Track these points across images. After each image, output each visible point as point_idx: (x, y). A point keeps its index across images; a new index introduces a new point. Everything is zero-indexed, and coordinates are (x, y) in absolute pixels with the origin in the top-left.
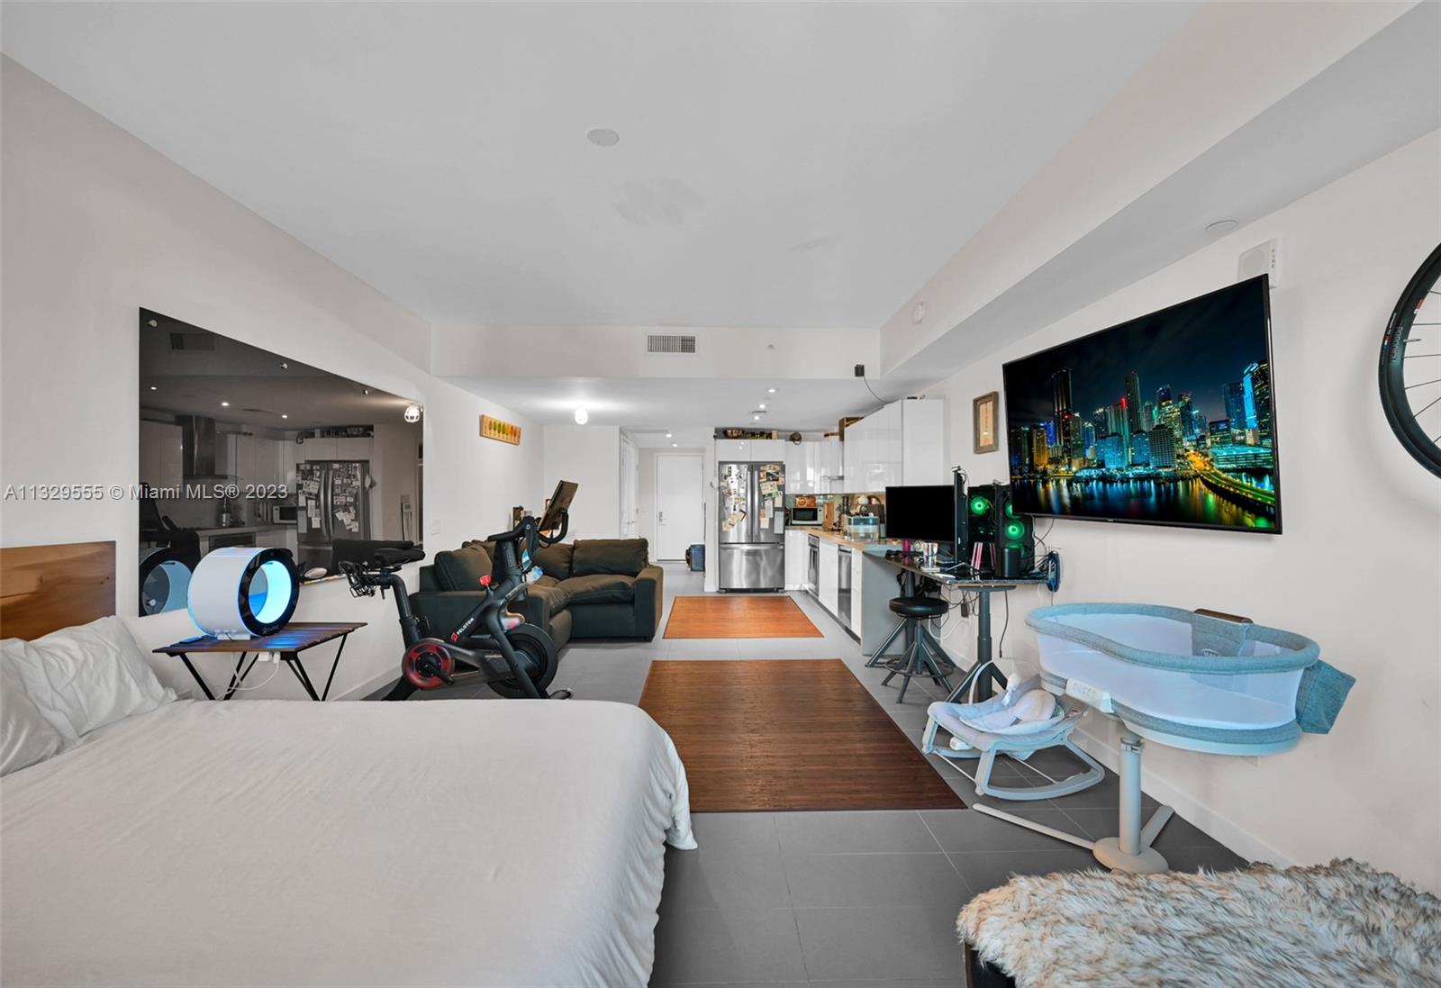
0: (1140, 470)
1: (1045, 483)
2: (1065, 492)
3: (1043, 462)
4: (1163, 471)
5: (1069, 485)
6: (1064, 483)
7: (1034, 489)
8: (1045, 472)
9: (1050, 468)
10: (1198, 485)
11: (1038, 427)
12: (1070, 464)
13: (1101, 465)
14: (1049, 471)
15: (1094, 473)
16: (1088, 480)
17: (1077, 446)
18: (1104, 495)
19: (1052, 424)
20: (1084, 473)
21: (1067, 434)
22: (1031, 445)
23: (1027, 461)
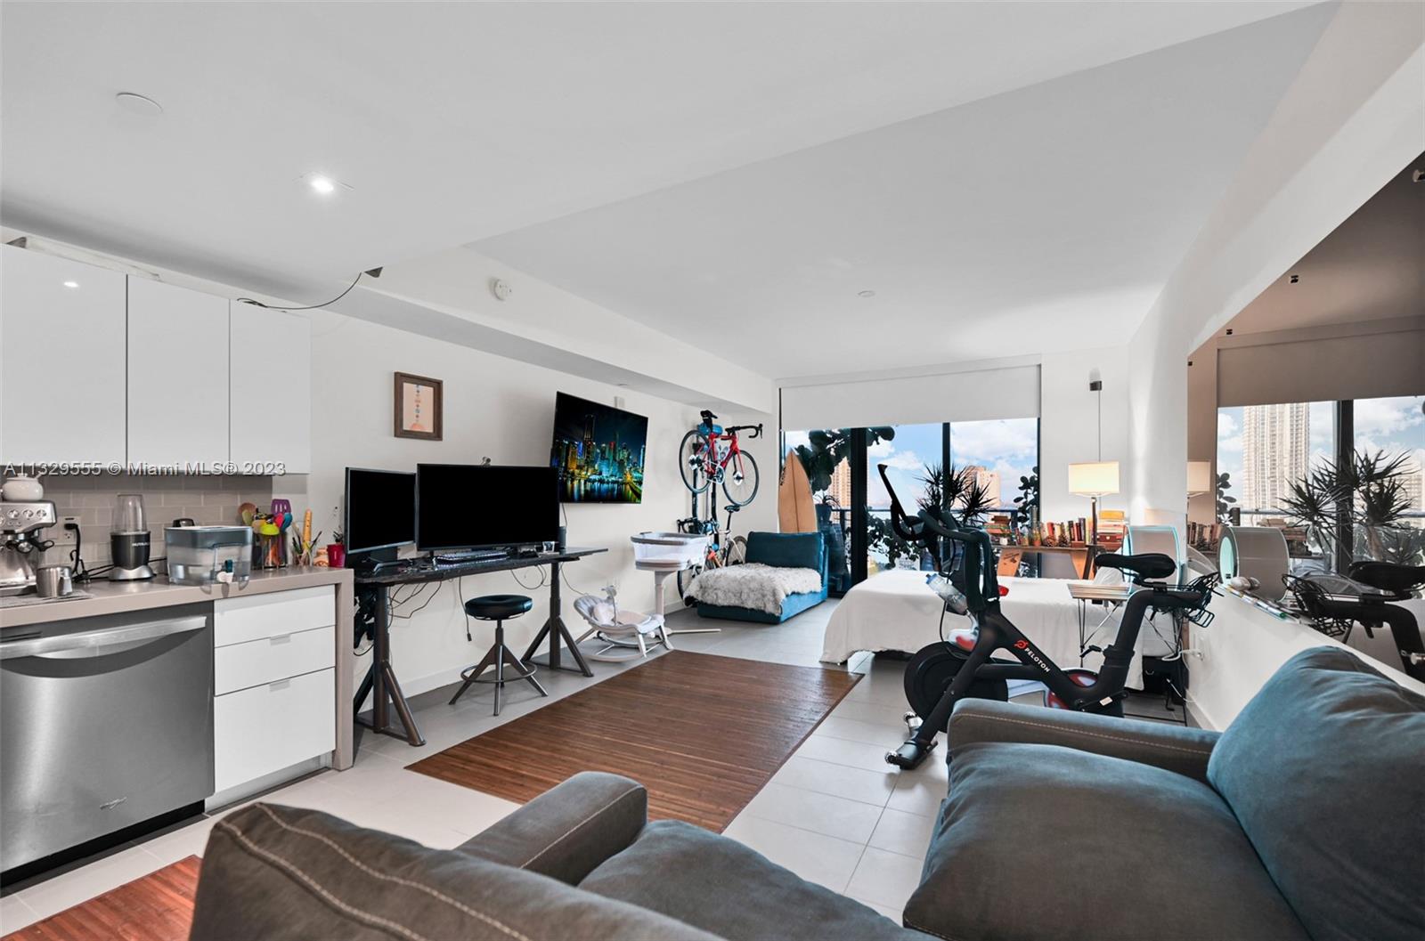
0: (613, 479)
1: (572, 481)
2: (582, 488)
3: (573, 467)
4: (620, 480)
5: (585, 483)
6: (582, 482)
7: (565, 484)
8: (573, 474)
9: (577, 471)
10: (628, 487)
11: (573, 443)
12: (587, 471)
13: (600, 474)
14: (576, 474)
15: (597, 477)
16: (594, 481)
17: (592, 461)
18: (599, 489)
19: (582, 444)
20: (593, 477)
21: (588, 453)
22: (567, 454)
23: (563, 465)
